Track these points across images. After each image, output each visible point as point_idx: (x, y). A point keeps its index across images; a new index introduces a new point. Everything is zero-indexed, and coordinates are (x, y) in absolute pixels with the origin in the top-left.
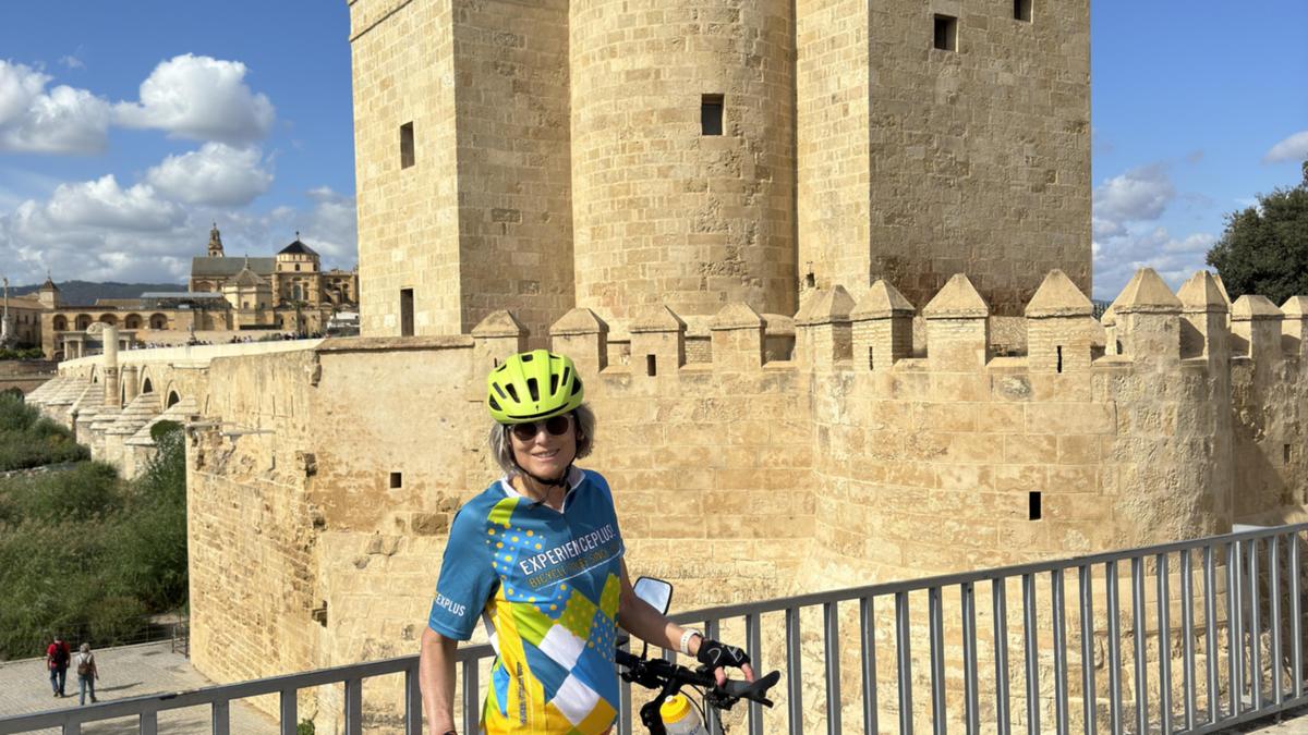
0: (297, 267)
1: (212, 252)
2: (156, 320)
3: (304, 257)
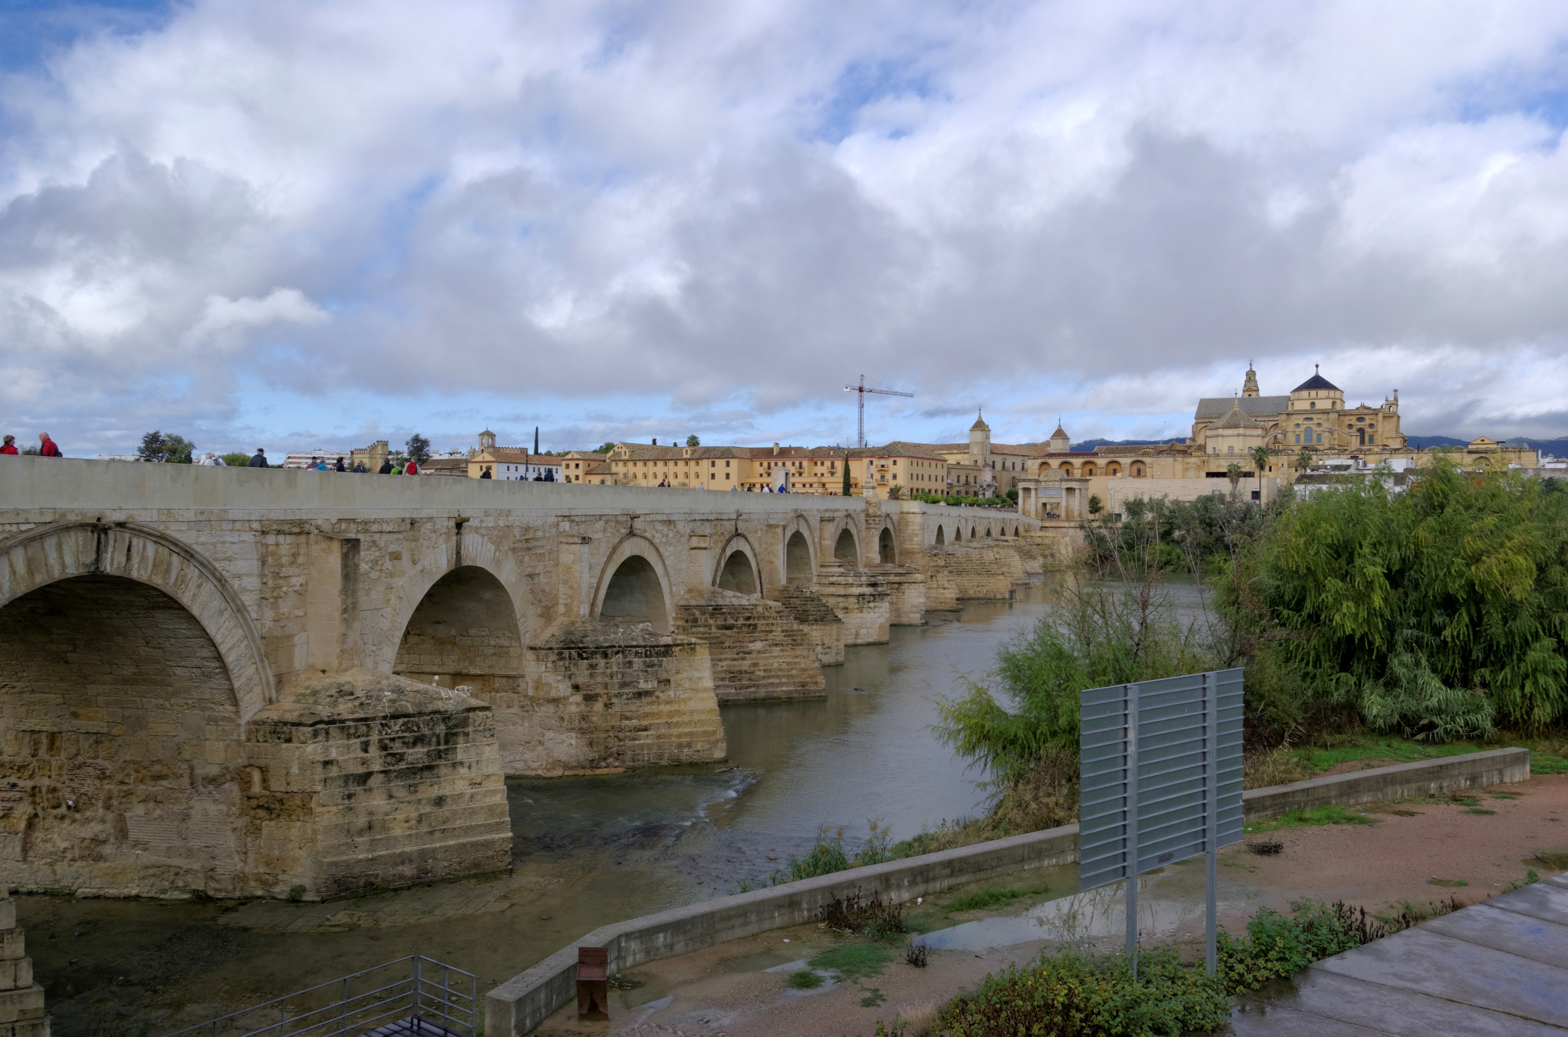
0: (1313, 404)
1: (1247, 394)
2: (1135, 468)
3: (1323, 393)
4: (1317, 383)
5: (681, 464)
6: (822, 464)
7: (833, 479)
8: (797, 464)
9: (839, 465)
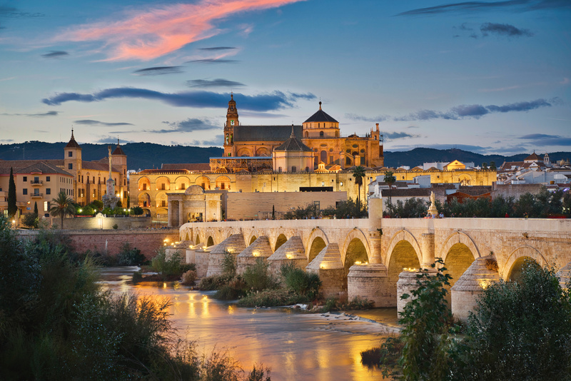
0: (322, 133)
3: (328, 124)
4: (320, 116)
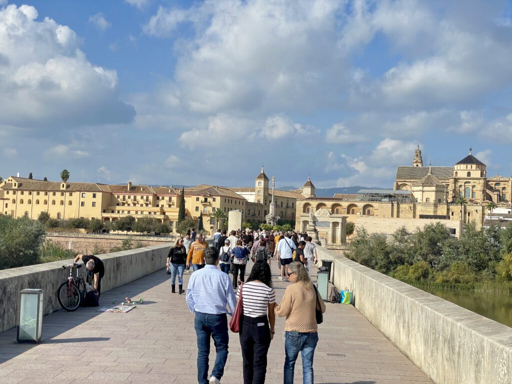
0: (469, 174)
2: (366, 209)
3: (474, 166)
4: (469, 160)
5: (58, 194)
6: (163, 198)
7: (170, 209)
8: (145, 198)
9: (174, 199)
